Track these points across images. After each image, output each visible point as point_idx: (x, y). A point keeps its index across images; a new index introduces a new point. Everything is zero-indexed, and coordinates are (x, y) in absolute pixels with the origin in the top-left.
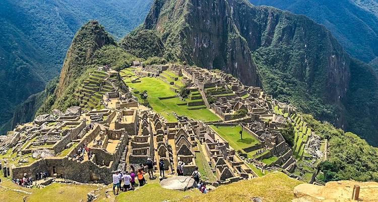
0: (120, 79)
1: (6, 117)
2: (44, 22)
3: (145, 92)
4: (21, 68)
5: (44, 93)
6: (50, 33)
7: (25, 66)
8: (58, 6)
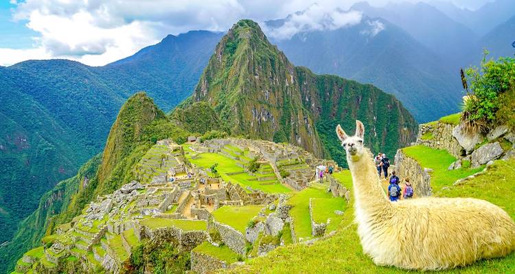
0: (183, 154)
1: (29, 209)
2: (72, 97)
3: (216, 165)
4: (46, 151)
5: (76, 178)
6: (80, 109)
7: (51, 148)
8: (88, 79)
